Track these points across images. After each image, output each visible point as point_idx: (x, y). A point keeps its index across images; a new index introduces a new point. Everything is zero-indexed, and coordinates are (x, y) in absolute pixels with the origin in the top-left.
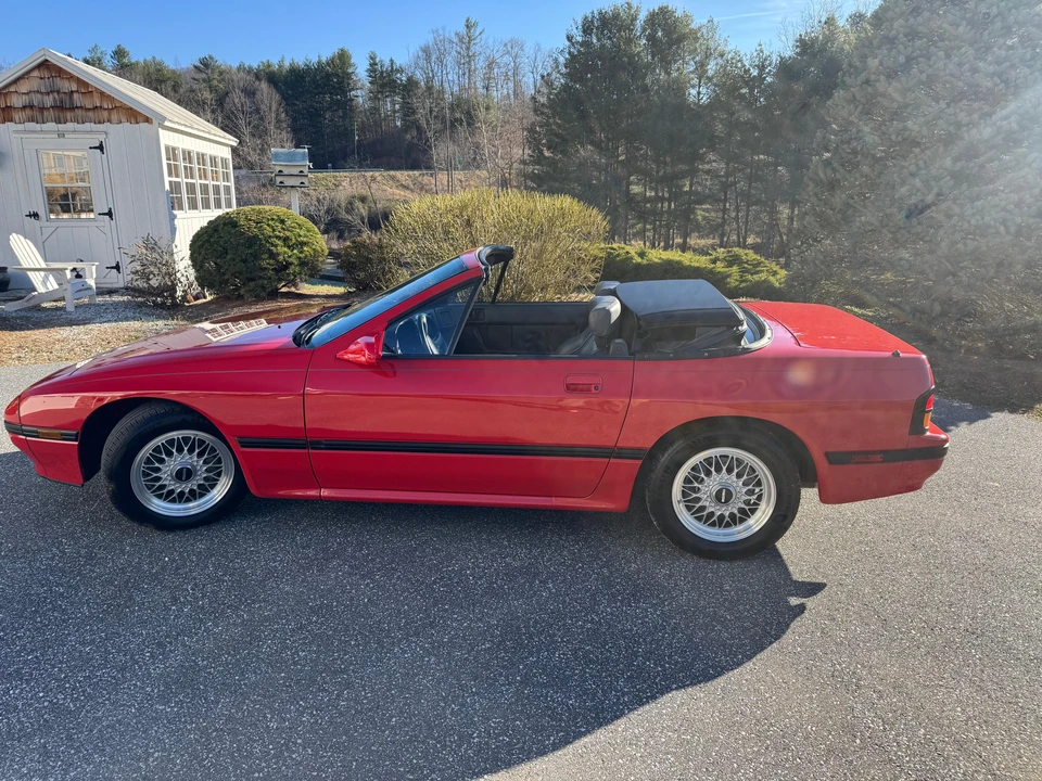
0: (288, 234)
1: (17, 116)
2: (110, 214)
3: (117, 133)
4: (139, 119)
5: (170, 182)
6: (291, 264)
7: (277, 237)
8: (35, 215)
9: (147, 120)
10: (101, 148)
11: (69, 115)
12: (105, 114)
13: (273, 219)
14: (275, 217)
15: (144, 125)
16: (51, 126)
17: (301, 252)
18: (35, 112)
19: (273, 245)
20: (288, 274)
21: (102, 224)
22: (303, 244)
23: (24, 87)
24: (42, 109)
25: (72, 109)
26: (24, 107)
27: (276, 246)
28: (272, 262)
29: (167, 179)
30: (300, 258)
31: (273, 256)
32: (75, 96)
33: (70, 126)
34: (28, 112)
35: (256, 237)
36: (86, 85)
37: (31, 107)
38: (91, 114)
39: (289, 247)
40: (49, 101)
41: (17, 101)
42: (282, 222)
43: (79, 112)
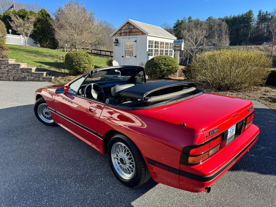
0: (165, 62)
1: (123, 35)
2: (136, 57)
3: (139, 37)
4: (144, 34)
5: (149, 49)
6: (165, 70)
7: (163, 63)
8: (123, 57)
9: (145, 34)
10: (136, 41)
11: (131, 34)
12: (138, 33)
13: (163, 59)
14: (164, 58)
15: (144, 35)
16: (128, 36)
17: (168, 67)
18: (126, 34)
19: (160, 65)
20: (163, 73)
21: (134, 59)
22: (170, 65)
23: (124, 28)
24: (127, 33)
25: (132, 32)
26: (124, 33)
27: (162, 66)
28: (160, 70)
29: (148, 48)
30: (167, 69)
31: (160, 68)
32: (133, 29)
33: (131, 36)
34: (124, 34)
35: (157, 63)
36: (135, 27)
37: (125, 32)
38: (135, 33)
39: (165, 66)
40: (128, 31)
41: (123, 31)
42: (166, 59)
43: (133, 33)
